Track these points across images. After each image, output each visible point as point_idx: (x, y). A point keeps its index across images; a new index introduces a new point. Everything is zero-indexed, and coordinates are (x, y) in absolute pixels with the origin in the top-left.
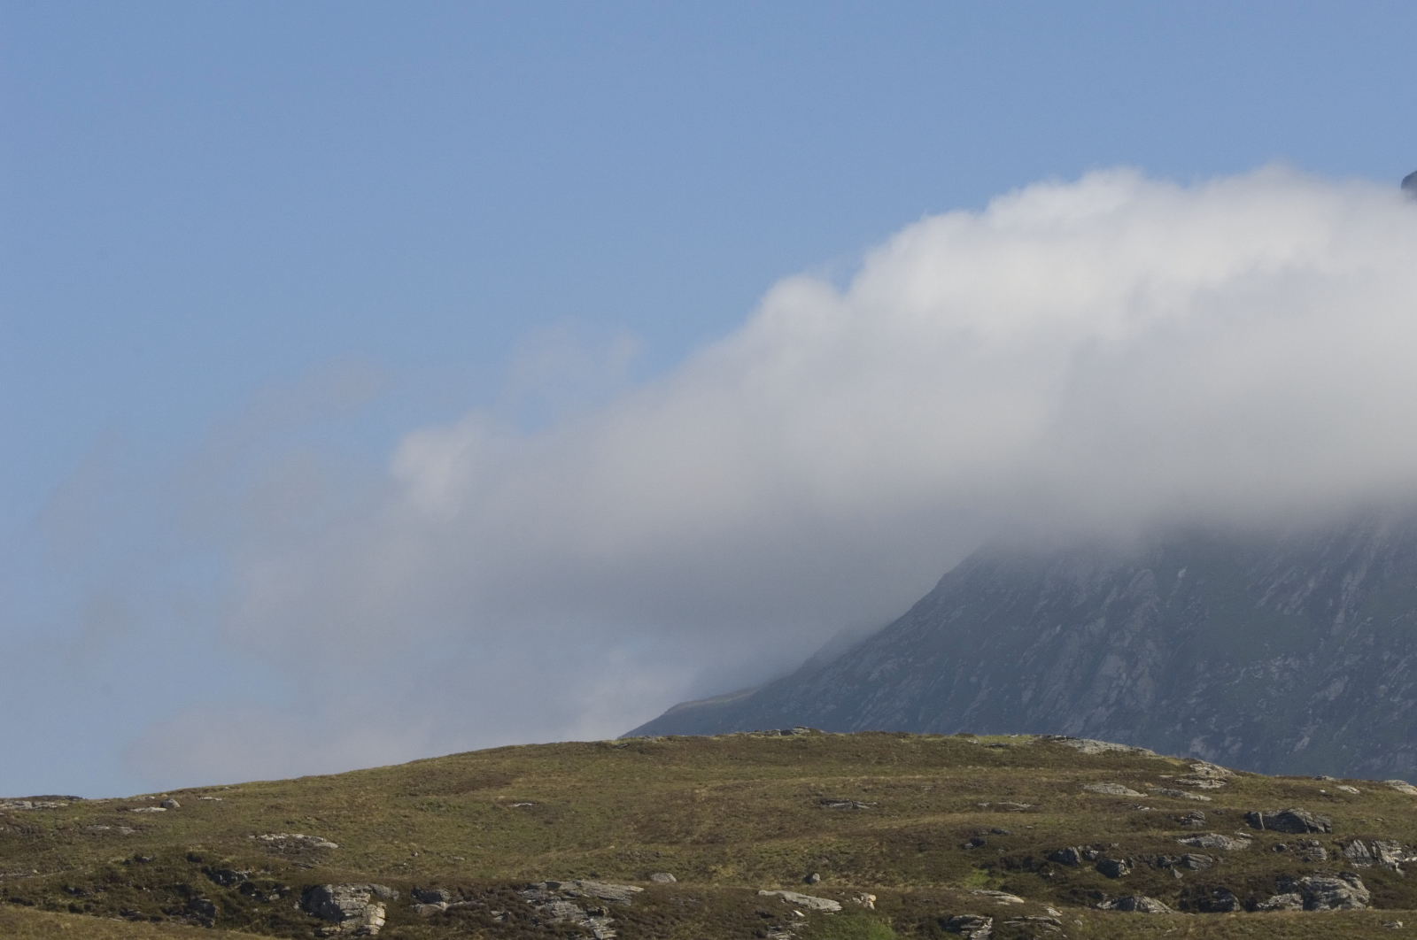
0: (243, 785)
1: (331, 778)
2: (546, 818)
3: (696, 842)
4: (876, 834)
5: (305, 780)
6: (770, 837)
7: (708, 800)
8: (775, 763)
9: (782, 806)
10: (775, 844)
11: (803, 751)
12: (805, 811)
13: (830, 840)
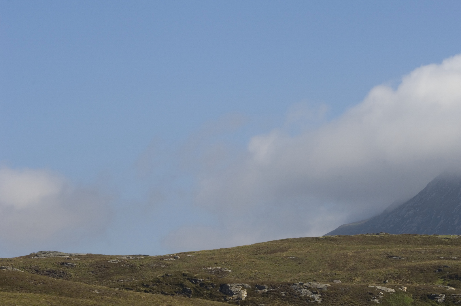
0: (201, 251)
1: (229, 249)
2: (299, 262)
3: (348, 270)
4: (406, 267)
5: (221, 249)
6: (372, 268)
7: (352, 256)
8: (374, 244)
9: (376, 258)
10: (374, 271)
11: (383, 240)
12: (384, 260)
13: (392, 269)
